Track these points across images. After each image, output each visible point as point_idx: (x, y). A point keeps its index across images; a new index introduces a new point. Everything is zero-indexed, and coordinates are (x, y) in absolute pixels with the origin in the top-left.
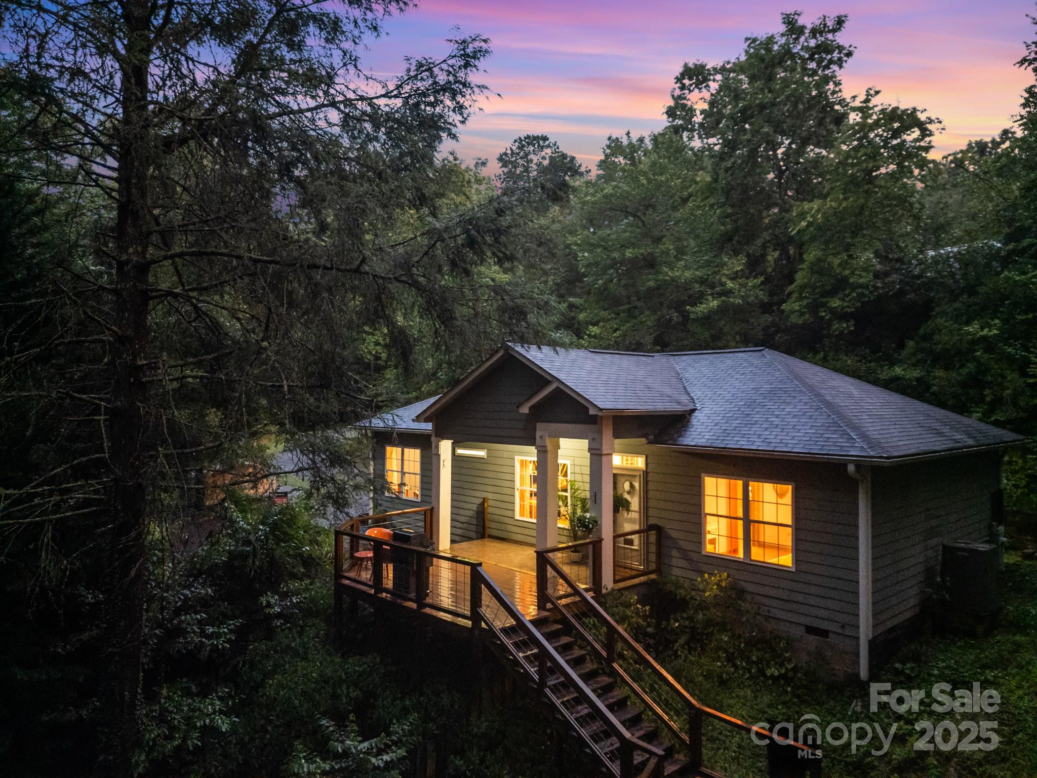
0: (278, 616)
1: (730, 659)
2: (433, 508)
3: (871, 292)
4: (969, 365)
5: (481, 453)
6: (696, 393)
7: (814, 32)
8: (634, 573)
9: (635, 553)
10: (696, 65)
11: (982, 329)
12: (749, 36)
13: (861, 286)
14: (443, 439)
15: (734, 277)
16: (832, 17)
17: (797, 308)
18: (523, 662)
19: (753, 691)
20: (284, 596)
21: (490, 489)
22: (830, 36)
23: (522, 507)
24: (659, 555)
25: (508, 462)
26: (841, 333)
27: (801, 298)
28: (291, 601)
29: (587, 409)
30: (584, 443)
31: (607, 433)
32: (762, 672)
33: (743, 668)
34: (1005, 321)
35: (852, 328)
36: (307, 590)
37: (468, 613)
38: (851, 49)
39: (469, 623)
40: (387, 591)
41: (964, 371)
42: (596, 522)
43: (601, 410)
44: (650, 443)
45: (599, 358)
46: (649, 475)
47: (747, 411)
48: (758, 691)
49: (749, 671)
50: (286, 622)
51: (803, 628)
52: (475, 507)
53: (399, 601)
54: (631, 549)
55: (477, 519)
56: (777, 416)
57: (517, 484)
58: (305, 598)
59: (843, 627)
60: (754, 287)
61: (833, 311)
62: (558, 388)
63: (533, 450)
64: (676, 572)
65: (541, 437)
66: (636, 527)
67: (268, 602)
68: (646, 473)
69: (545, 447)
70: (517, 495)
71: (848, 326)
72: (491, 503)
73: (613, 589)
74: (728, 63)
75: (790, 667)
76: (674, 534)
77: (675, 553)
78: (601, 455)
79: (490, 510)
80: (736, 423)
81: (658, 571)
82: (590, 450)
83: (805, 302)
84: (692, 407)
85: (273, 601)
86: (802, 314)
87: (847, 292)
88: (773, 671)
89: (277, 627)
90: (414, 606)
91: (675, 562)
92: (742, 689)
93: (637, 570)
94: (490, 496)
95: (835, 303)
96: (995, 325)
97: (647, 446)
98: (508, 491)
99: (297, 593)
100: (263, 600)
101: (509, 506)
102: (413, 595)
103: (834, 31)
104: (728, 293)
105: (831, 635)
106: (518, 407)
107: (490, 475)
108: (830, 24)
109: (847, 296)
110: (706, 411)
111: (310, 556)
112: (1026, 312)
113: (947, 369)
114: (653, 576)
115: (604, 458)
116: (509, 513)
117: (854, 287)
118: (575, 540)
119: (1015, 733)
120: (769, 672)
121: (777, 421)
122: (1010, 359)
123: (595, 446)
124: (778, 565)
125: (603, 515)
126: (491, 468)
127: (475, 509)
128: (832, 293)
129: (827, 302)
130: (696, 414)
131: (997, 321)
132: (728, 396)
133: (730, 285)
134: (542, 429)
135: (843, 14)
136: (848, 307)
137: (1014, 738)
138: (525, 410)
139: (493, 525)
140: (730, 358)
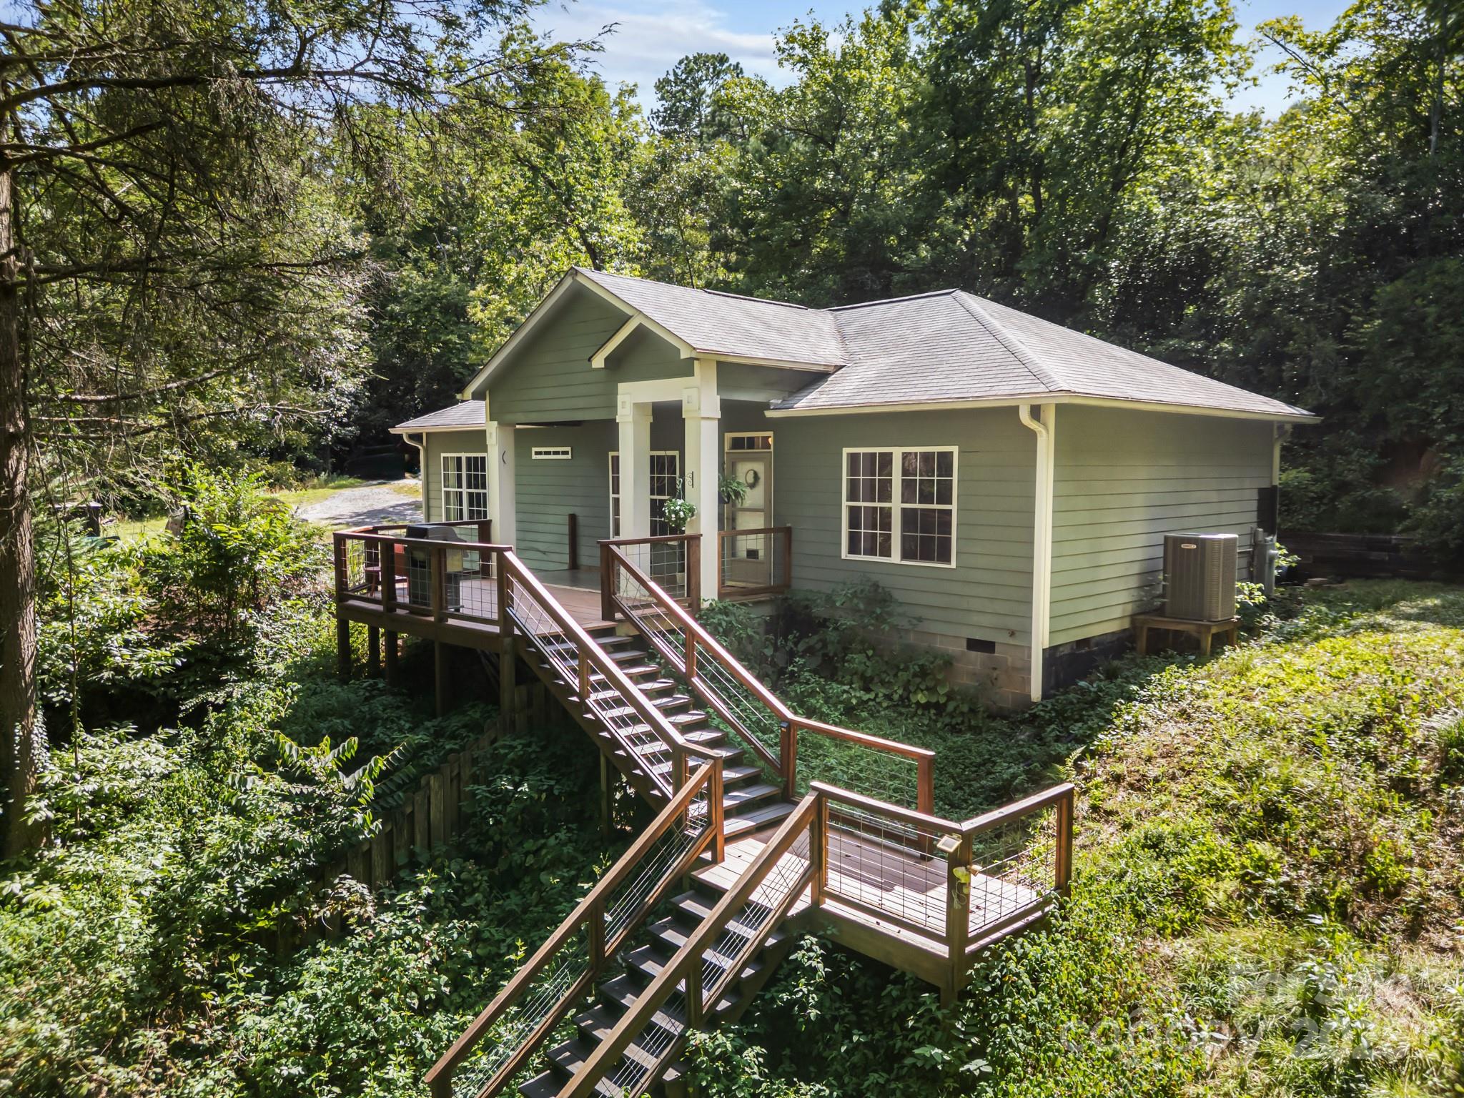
2: (490, 521)
6: (853, 349)
9: (759, 568)
14: (501, 422)
18: (564, 671)
21: (579, 501)
24: (789, 565)
25: (601, 462)
29: (679, 352)
31: (708, 389)
37: (495, 617)
39: (497, 629)
43: (695, 349)
45: (717, 300)
49: (890, 699)
51: (965, 642)
52: (558, 529)
53: (417, 616)
54: (755, 562)
55: (562, 544)
57: (611, 491)
59: (1012, 635)
62: (640, 326)
65: (624, 403)
68: (774, 456)
69: (629, 416)
70: (611, 506)
72: (580, 521)
76: (808, 535)
78: (700, 418)
81: (786, 587)
88: (921, 698)
91: (809, 573)
94: (578, 511)
98: (601, 502)
101: (602, 523)
105: (998, 648)
106: (590, 360)
107: (577, 482)
110: (859, 366)
114: (781, 595)
115: (704, 423)
123: (692, 406)
125: (702, 503)
126: (579, 471)
132: (892, 347)
134: (623, 392)
138: (598, 362)
140: (907, 307)
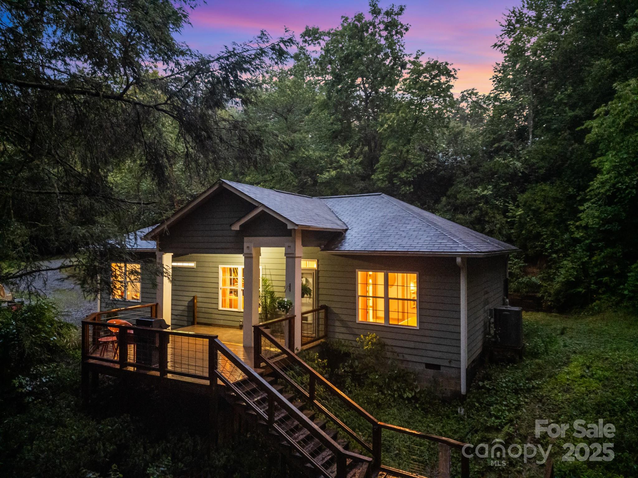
0: (30, 393)
1: (380, 390)
2: (157, 304)
3: (422, 169)
4: (476, 211)
5: (192, 264)
6: (346, 220)
7: (388, 14)
8: (309, 339)
9: (309, 326)
10: (313, 28)
11: (483, 191)
12: (344, 15)
13: (418, 165)
14: (166, 253)
15: (345, 157)
16: (397, 6)
17: (381, 178)
18: (254, 406)
19: (398, 410)
20: (34, 377)
21: (199, 289)
22: (396, 17)
23: (224, 301)
24: (327, 325)
25: (214, 270)
26: (405, 193)
27: (383, 172)
28: (41, 380)
29: (286, 225)
30: (282, 250)
31: (299, 243)
32: (401, 396)
33: (389, 394)
34: (495, 187)
35: (412, 190)
36: (53, 371)
37: (206, 375)
38: (408, 26)
39: (207, 382)
40: (131, 365)
41: (474, 215)
42: (291, 304)
43: (297, 225)
44: (322, 250)
45: (282, 195)
46: (320, 273)
47: (383, 229)
48: (401, 409)
49: (393, 396)
50: (37, 398)
51: (424, 366)
52: (186, 304)
53: (142, 371)
54: (307, 324)
55: (188, 311)
56: (403, 231)
57: (221, 285)
58: (53, 378)
59: (450, 362)
60: (356, 164)
61: (401, 179)
62: (263, 211)
63: (240, 258)
64: (338, 336)
65: (248, 247)
66: (310, 308)
67: (21, 383)
68: (317, 271)
69: (251, 254)
70: (220, 292)
71: (410, 190)
72: (199, 299)
73: (302, 350)
74: (332, 29)
75: (418, 390)
76: (335, 311)
77: (337, 323)
78: (295, 257)
79: (198, 305)
80: (377, 236)
81: (325, 336)
82: (286, 254)
83: (386, 174)
84: (345, 228)
85: (24, 382)
86: (384, 181)
87: (410, 168)
88: (409, 395)
89: (29, 403)
90: (158, 374)
91: (337, 330)
92: (391, 408)
93: (311, 337)
94: (198, 295)
95: (403, 175)
96: (490, 188)
97: (320, 252)
98: (214, 290)
99: (45, 374)
100: (16, 382)
101: (214, 301)
102: (157, 366)
103: (398, 14)
104: (341, 167)
105: (442, 368)
106: (231, 225)
107: (199, 279)
108: (396, 10)
109: (409, 171)
110: (355, 230)
111: (55, 345)
112: (504, 182)
113: (463, 214)
114: (323, 340)
115: (297, 260)
116: (214, 306)
117: (413, 165)
118: (266, 320)
119: (559, 416)
120: (405, 396)
121: (404, 234)
122: (497, 207)
123: (290, 251)
124: (408, 326)
125: (296, 300)
126: (200, 274)
127: (187, 305)
128: (401, 169)
129: (398, 174)
130: (349, 232)
131: (491, 187)
132: (367, 221)
133: (343, 161)
134: (248, 242)
135: (403, 5)
136: (410, 177)
137: (560, 419)
138: (236, 227)
139: (201, 315)
140: (361, 200)
